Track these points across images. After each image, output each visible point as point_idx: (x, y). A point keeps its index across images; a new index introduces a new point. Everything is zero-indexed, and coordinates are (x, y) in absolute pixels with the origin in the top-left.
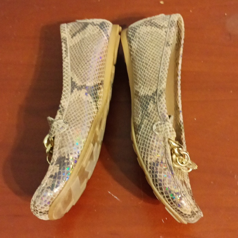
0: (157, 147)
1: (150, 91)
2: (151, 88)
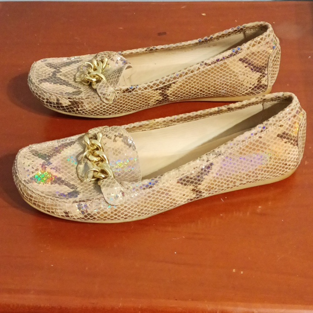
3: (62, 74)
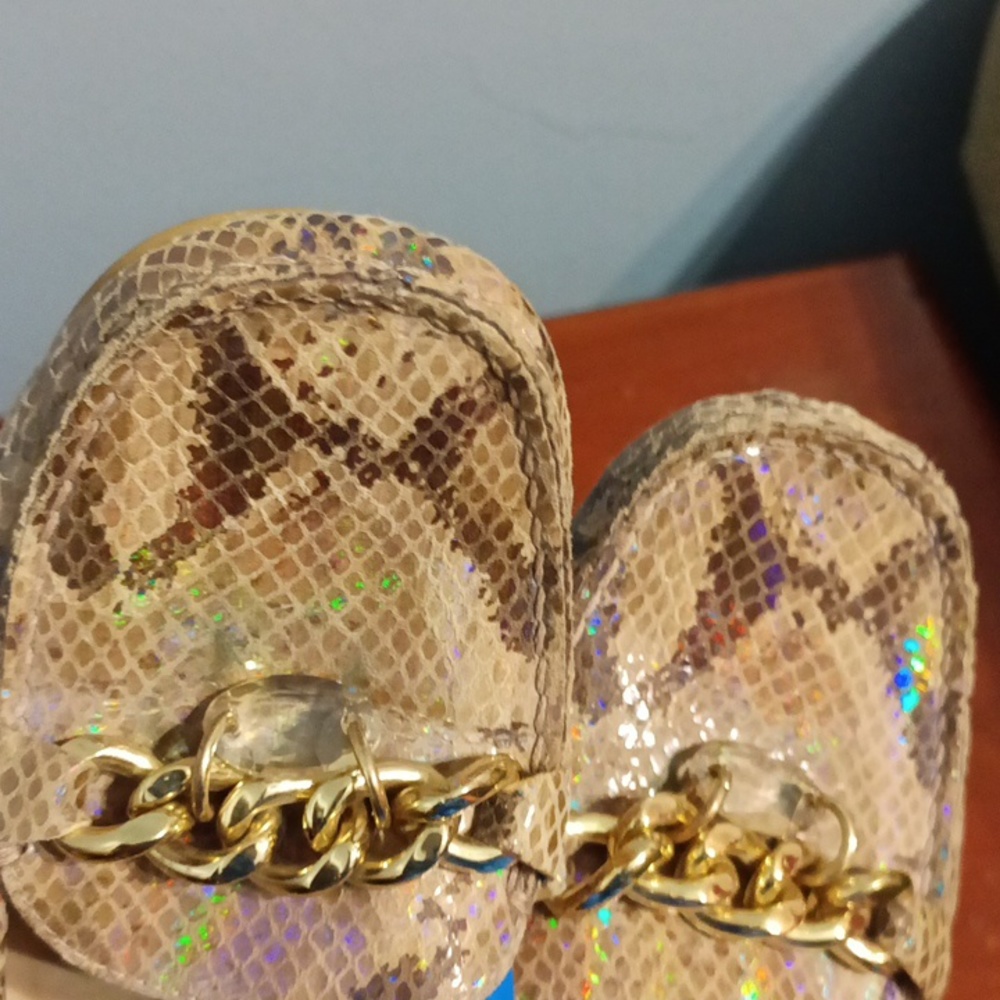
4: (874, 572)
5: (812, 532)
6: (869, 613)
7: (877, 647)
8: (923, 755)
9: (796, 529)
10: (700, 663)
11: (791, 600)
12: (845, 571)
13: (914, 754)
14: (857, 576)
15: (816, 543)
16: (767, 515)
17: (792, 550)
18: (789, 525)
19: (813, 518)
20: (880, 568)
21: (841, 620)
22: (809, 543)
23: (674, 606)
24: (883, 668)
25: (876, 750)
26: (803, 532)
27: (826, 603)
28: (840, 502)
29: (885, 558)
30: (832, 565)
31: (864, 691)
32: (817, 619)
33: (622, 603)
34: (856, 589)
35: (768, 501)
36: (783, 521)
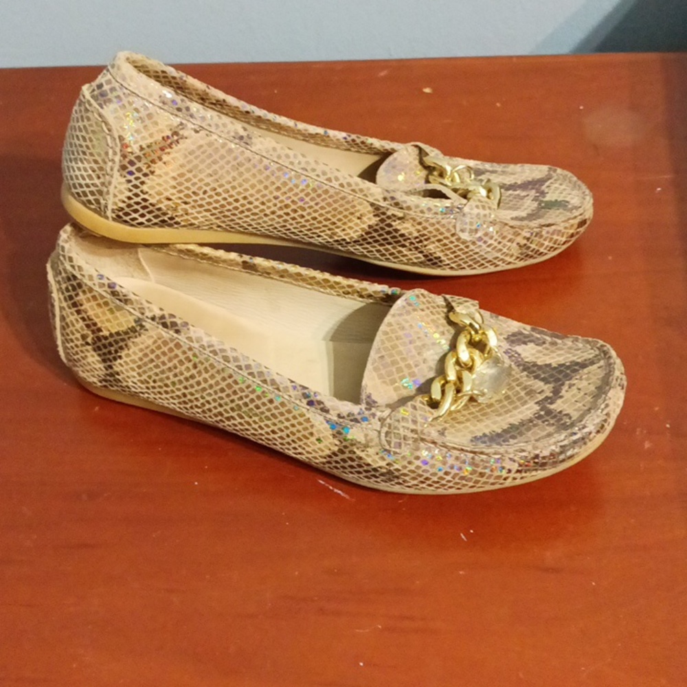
0: (500, 240)
1: (363, 218)
2: (358, 214)
3: (538, 395)
4: (558, 411)
5: (574, 388)
6: (542, 413)
7: (529, 418)
8: (483, 439)
9: (575, 382)
10: (524, 370)
11: (548, 388)
12: (559, 401)
13: (485, 435)
14: (557, 406)
15: (570, 390)
16: (580, 372)
17: (567, 382)
18: (577, 379)
19: (580, 387)
20: (560, 412)
21: (540, 405)
22: (570, 387)
23: (544, 358)
24: (520, 421)
25: (488, 422)
26: (574, 384)
27: (547, 398)
28: (586, 394)
29: (564, 413)
30: (561, 397)
31: (511, 417)
32: (540, 397)
33: (547, 345)
34: (552, 407)
35: (586, 370)
36: (578, 377)
